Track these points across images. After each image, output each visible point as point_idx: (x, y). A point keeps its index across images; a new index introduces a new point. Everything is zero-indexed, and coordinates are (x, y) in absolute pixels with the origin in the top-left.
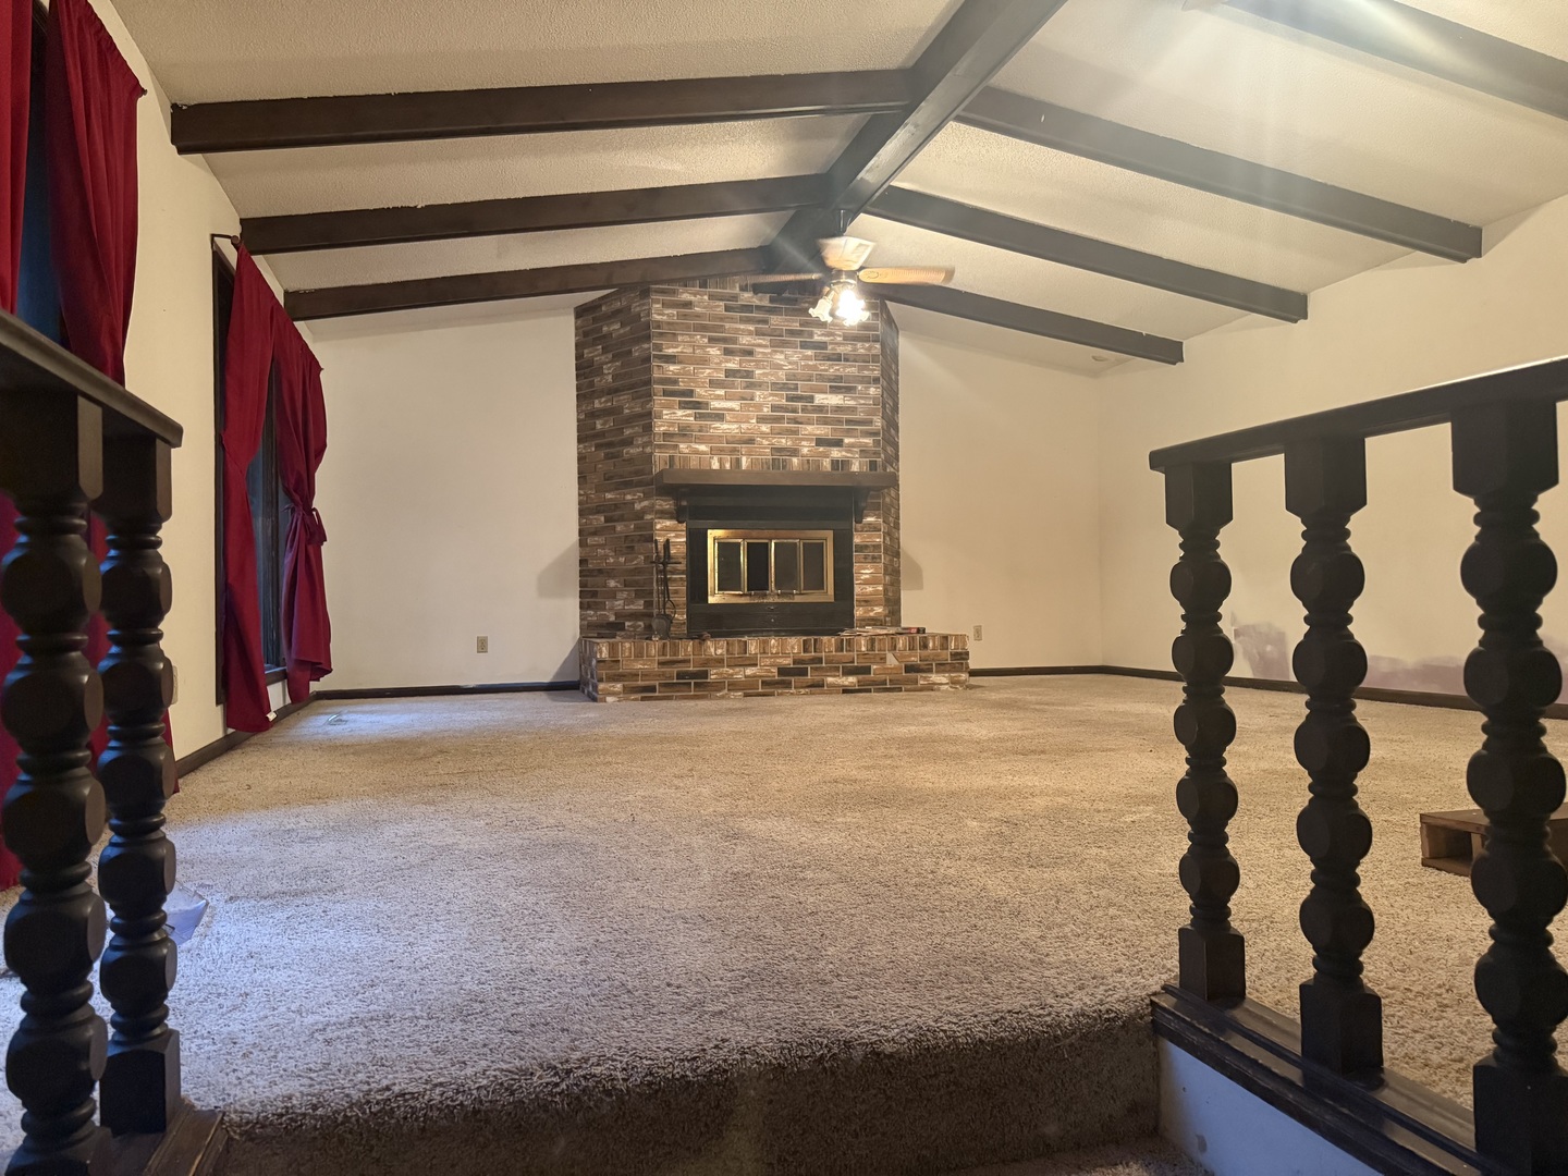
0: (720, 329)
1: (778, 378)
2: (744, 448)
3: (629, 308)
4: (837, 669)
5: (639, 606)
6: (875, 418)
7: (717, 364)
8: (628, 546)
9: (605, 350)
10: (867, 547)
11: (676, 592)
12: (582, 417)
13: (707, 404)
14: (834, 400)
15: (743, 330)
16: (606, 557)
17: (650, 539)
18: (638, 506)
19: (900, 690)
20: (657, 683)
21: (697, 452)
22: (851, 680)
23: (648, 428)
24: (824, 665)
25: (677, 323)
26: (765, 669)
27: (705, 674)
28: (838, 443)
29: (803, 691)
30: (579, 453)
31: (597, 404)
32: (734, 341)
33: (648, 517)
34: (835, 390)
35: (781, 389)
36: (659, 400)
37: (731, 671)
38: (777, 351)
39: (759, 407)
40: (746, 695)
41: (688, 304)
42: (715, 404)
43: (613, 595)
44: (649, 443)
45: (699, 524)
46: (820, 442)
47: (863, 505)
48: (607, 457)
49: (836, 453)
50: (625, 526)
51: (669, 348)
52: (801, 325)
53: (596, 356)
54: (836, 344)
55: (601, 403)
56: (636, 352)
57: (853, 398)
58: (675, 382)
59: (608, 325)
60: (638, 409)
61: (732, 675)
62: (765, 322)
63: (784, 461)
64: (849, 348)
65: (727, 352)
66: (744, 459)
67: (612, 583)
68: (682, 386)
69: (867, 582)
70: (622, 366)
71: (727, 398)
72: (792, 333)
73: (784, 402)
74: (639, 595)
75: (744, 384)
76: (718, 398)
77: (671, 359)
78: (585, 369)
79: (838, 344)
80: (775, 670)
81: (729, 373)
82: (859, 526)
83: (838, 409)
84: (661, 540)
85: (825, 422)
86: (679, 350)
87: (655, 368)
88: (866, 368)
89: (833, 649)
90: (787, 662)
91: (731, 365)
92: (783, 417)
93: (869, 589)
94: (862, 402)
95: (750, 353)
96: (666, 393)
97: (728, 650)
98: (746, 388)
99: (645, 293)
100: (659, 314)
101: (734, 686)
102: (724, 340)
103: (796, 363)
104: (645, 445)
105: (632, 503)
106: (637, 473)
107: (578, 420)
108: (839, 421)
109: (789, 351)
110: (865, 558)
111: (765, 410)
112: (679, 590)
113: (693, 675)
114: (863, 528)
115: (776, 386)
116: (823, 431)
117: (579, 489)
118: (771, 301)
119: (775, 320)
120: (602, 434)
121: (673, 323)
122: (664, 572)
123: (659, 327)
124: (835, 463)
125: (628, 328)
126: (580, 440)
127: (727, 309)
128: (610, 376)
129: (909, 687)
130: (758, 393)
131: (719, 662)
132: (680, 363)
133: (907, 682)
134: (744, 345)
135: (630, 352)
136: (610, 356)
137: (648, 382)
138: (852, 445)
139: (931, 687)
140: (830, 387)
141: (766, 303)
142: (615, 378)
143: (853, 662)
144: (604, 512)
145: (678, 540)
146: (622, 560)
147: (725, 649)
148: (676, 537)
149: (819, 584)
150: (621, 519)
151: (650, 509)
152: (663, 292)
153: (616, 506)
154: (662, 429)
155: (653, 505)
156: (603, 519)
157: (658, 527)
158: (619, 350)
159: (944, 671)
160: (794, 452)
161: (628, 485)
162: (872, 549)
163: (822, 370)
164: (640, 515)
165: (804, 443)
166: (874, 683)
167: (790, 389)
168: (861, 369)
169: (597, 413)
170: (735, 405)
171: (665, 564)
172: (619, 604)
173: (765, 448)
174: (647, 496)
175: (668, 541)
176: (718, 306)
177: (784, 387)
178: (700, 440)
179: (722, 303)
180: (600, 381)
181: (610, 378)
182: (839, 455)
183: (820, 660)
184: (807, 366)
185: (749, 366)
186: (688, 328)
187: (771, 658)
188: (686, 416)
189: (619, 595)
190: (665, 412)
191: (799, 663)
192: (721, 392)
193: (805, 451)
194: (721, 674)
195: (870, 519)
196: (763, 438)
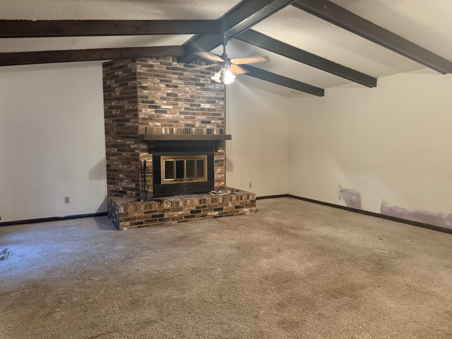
0: (165, 76)
1: (187, 97)
2: (174, 124)
3: (127, 66)
4: (211, 209)
5: (133, 185)
6: (222, 113)
7: (163, 90)
8: (128, 161)
9: (116, 82)
10: (219, 161)
11: (149, 181)
12: (107, 108)
13: (160, 107)
14: (208, 106)
15: (174, 78)
16: (118, 165)
17: (138, 160)
18: (132, 147)
19: (233, 215)
20: (144, 221)
21: (156, 126)
22: (216, 213)
23: (136, 116)
24: (207, 208)
25: (147, 73)
26: (186, 211)
27: (163, 215)
28: (209, 122)
29: (199, 219)
30: (105, 122)
31: (113, 104)
32: (170, 82)
33: (137, 151)
34: (208, 102)
35: (188, 101)
36: (140, 105)
37: (173, 213)
38: (186, 87)
39: (180, 108)
40: (178, 222)
41: (152, 66)
42: (163, 107)
43: (122, 180)
44: (137, 122)
45: (157, 154)
46: (203, 122)
47: (219, 146)
48: (118, 125)
49: (208, 126)
50: (126, 153)
51: (144, 83)
52: (195, 76)
53: (112, 84)
54: (208, 84)
55: (114, 103)
56: (130, 84)
57: (215, 106)
58: (147, 97)
59: (117, 72)
60: (131, 108)
61: (173, 215)
62: (182, 74)
63: (190, 129)
64: (213, 86)
65: (168, 86)
66: (174, 129)
67: (121, 176)
68: (150, 99)
69: (219, 174)
70: (124, 89)
71: (167, 104)
72: (192, 79)
73: (189, 106)
74: (133, 181)
75: (174, 99)
76: (164, 104)
77: (145, 88)
78: (107, 89)
79: (209, 84)
80: (189, 212)
81: (168, 94)
82: (216, 153)
83: (209, 109)
84: (142, 161)
85: (204, 114)
86: (148, 84)
87: (139, 92)
88: (219, 94)
89: (210, 202)
90: (194, 208)
91: (169, 91)
92: (189, 113)
93: (220, 176)
94: (218, 107)
95: (176, 87)
96: (143, 102)
97: (171, 206)
98: (175, 100)
99: (134, 60)
100: (140, 70)
101: (174, 219)
102: (166, 81)
103: (194, 91)
104: (135, 122)
105: (130, 145)
106: (131, 133)
107: (105, 109)
108: (209, 114)
109: (191, 87)
110: (218, 165)
111: (182, 109)
112: (150, 180)
113: (158, 216)
114: (218, 154)
115: (186, 100)
116: (204, 118)
117: (106, 137)
118: (184, 66)
119: (186, 74)
120: (115, 116)
121: (145, 74)
122: (144, 173)
123: (140, 75)
124: (208, 130)
125: (126, 74)
126: (105, 117)
127: (167, 68)
128: (119, 93)
129: (236, 214)
130: (179, 103)
131: (168, 210)
132: (149, 90)
133: (235, 212)
134: (174, 83)
135: (127, 84)
136: (118, 84)
137: (136, 97)
138: (214, 123)
139: (243, 214)
140: (206, 101)
141: (182, 67)
142: (121, 93)
143: (217, 206)
144: (117, 147)
145: (149, 160)
146: (125, 167)
147: (170, 206)
148: (148, 159)
149: (202, 175)
150: (124, 151)
151: (138, 148)
152: (141, 60)
153: (122, 146)
154: (142, 116)
155: (139, 147)
156: (116, 150)
157: (141, 155)
158: (123, 83)
159: (248, 207)
160: (193, 126)
161: (128, 137)
162: (221, 161)
163: (203, 94)
164: (133, 150)
165: (197, 122)
166: (224, 213)
167: (191, 102)
168: (217, 94)
169: (112, 107)
170: (170, 107)
171: (144, 170)
172: (124, 184)
173: (183, 124)
174: (136, 143)
175: (145, 161)
176: (164, 67)
177: (189, 100)
178: (157, 121)
179: (165, 66)
180: (114, 94)
181: (118, 94)
182: (209, 127)
183: (205, 207)
184: (198, 92)
185: (176, 92)
186: (152, 75)
187: (188, 207)
188: (151, 111)
189: (124, 180)
190: (143, 110)
191: (198, 208)
192: (165, 102)
193: (197, 125)
194: (169, 215)
195: (220, 151)
196: (182, 120)
